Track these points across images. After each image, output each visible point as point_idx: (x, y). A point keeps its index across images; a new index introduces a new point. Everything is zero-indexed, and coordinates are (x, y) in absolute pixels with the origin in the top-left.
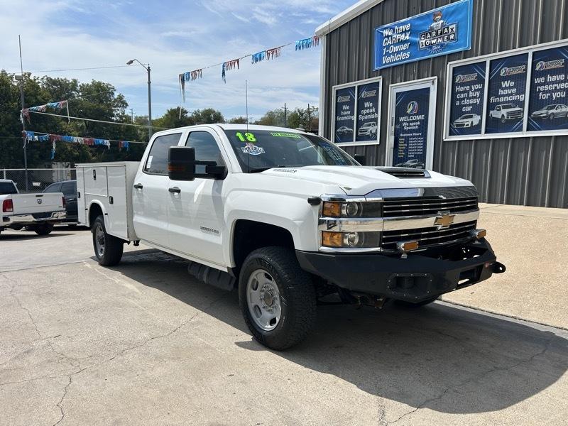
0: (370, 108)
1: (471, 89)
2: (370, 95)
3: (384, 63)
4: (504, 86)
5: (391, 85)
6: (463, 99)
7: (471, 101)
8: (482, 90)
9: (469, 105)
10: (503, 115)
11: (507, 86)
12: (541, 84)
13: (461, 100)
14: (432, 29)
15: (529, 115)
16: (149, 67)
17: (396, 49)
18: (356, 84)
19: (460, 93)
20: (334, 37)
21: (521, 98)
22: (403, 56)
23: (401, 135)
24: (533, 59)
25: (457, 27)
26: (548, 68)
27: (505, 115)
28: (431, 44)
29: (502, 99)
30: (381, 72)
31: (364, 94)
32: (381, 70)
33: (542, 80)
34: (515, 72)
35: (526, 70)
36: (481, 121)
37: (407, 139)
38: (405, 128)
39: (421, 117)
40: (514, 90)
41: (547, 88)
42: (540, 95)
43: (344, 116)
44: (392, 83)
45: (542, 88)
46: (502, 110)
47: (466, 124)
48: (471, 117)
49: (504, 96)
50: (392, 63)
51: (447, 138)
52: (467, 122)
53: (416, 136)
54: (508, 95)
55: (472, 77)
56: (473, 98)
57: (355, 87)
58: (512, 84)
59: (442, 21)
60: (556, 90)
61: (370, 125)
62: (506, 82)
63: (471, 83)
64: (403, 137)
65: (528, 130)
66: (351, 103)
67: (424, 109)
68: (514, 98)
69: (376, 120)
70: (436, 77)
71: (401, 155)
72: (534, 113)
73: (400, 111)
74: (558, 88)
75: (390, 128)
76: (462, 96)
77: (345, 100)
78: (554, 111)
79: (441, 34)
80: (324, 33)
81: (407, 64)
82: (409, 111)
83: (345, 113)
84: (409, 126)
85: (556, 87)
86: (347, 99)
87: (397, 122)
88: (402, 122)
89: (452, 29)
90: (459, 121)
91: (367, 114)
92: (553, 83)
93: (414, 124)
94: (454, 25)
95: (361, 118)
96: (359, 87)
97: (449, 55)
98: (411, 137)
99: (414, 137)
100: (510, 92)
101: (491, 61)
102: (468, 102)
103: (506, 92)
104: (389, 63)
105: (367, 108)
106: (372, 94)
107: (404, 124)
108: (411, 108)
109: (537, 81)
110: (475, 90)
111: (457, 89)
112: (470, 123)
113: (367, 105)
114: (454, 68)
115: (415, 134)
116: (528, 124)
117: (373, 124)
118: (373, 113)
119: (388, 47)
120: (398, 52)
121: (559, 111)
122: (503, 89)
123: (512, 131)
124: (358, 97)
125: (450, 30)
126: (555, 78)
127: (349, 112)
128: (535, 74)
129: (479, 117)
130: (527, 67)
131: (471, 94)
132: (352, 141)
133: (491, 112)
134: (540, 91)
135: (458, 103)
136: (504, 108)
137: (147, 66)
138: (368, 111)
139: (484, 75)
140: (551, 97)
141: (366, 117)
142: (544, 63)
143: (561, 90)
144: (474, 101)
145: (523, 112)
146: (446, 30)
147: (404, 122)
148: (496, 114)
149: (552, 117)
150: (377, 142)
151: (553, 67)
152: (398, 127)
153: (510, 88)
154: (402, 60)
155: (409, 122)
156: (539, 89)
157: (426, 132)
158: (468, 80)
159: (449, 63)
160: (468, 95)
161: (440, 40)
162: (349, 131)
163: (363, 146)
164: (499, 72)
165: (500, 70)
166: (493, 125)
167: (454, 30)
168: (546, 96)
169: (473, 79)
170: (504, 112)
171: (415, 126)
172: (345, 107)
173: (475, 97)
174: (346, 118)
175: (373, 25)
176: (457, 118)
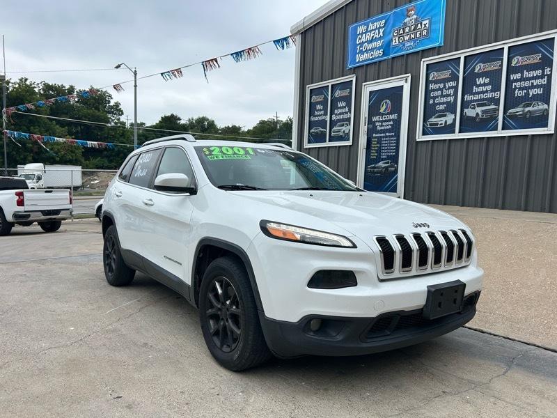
0: (343, 107)
1: (445, 86)
2: (344, 94)
3: (357, 61)
4: (478, 83)
5: (364, 84)
6: (437, 97)
7: (445, 99)
8: (456, 88)
9: (443, 103)
10: (477, 114)
11: (482, 83)
12: (517, 81)
13: (434, 98)
14: (405, 24)
15: (505, 112)
16: (135, 71)
17: (370, 46)
18: (329, 83)
19: (434, 90)
20: (309, 35)
21: (496, 95)
22: (376, 53)
23: (374, 135)
24: (509, 54)
25: (430, 23)
26: (524, 63)
27: (480, 114)
28: (404, 40)
29: (477, 97)
30: (354, 70)
31: (338, 93)
32: (355, 68)
33: (518, 76)
34: (490, 69)
35: (501, 66)
36: (455, 120)
37: (380, 139)
38: (379, 128)
39: (394, 116)
40: (489, 88)
41: (523, 84)
42: (516, 92)
43: (317, 116)
44: (365, 82)
45: (518, 85)
46: (477, 108)
47: (440, 123)
48: (445, 116)
49: (478, 93)
50: (365, 61)
51: (420, 137)
52: (441, 121)
53: (390, 136)
54: (483, 92)
55: (446, 74)
56: (447, 96)
57: (328, 86)
58: (487, 80)
59: (415, 17)
60: (533, 87)
61: (343, 125)
62: (481, 79)
63: (444, 81)
64: (375, 137)
65: (503, 129)
66: (324, 103)
67: (397, 109)
68: (489, 95)
69: (349, 119)
70: (409, 74)
71: (374, 155)
72: (510, 111)
73: (373, 110)
74: (535, 84)
75: (363, 128)
76: (436, 94)
77: (319, 100)
78: (530, 109)
79: (414, 30)
80: (299, 31)
81: (380, 62)
82: (382, 111)
83: (318, 113)
84: (382, 126)
85: (532, 83)
86: (320, 98)
87: (370, 121)
88: (374, 122)
89: (425, 25)
90: (433, 120)
91: (340, 114)
92: (529, 79)
93: (387, 123)
94: (427, 21)
95: (334, 118)
96: (332, 86)
97: (423, 51)
98: (383, 137)
99: (387, 137)
100: (485, 90)
101: (465, 57)
102: (442, 100)
103: (481, 89)
104: (362, 62)
105: (341, 108)
106: (345, 93)
107: (377, 124)
108: (384, 107)
109: (513, 77)
110: (449, 88)
111: (431, 86)
112: (443, 122)
113: (340, 104)
114: (427, 65)
115: (387, 134)
116: (503, 122)
117: (346, 124)
118: (346, 113)
119: (361, 44)
120: (372, 50)
121: (535, 108)
122: (478, 86)
123: (487, 131)
124: (332, 96)
125: (423, 26)
126: (531, 74)
127: (322, 112)
128: (510, 70)
129: (453, 116)
130: (502, 63)
131: (445, 92)
132: (325, 141)
133: (466, 110)
134: (516, 88)
135: (431, 101)
136: (479, 106)
137: (133, 70)
138: (341, 111)
139: (459, 72)
140: (527, 94)
141: (340, 117)
142: (520, 58)
143: (538, 86)
144: (448, 99)
145: (498, 110)
146: (419, 26)
147: (377, 121)
148: (470, 112)
149: (528, 115)
150: (349, 143)
151: (529, 62)
152: (371, 126)
153: (485, 85)
154: (375, 58)
155: (382, 122)
156: (515, 86)
157: (399, 132)
158: (442, 77)
159: (423, 60)
160: (442, 93)
161: (413, 36)
162: (322, 132)
163: (336, 147)
164: (474, 69)
165: (475, 66)
166: (467, 124)
167: (427, 25)
168: (522, 93)
169: (447, 76)
170: (479, 110)
171: (388, 126)
172: (319, 107)
173: (449, 95)
174: (320, 118)
175: (347, 22)
176: (431, 117)
